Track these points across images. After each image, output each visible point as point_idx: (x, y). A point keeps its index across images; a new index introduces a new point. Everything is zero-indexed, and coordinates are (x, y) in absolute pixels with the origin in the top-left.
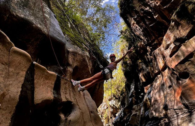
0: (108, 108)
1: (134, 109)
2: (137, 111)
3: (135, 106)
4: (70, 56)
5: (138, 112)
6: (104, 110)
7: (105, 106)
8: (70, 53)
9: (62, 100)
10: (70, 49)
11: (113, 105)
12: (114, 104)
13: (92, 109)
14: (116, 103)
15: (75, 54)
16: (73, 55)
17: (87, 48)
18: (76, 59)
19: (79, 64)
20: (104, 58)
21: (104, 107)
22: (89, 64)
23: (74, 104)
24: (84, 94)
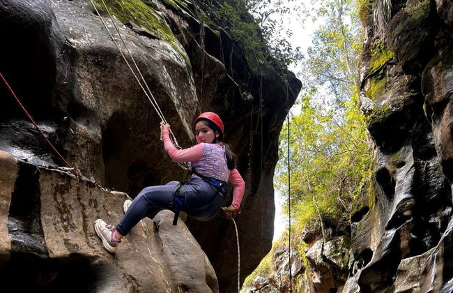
0: (303, 270)
1: (403, 272)
2: (413, 279)
3: (407, 260)
4: (83, 74)
5: (417, 284)
6: (291, 277)
7: (290, 263)
8: (81, 58)
9: (47, 253)
10: (80, 37)
11: (324, 257)
12: (326, 253)
13: (187, 278)
14: (336, 251)
15: (103, 59)
16: (97, 64)
17: (176, 19)
18: (112, 81)
19: (127, 103)
20: (270, 58)
21: (289, 267)
22: (183, 101)
23: (101, 264)
24: (155, 223)
